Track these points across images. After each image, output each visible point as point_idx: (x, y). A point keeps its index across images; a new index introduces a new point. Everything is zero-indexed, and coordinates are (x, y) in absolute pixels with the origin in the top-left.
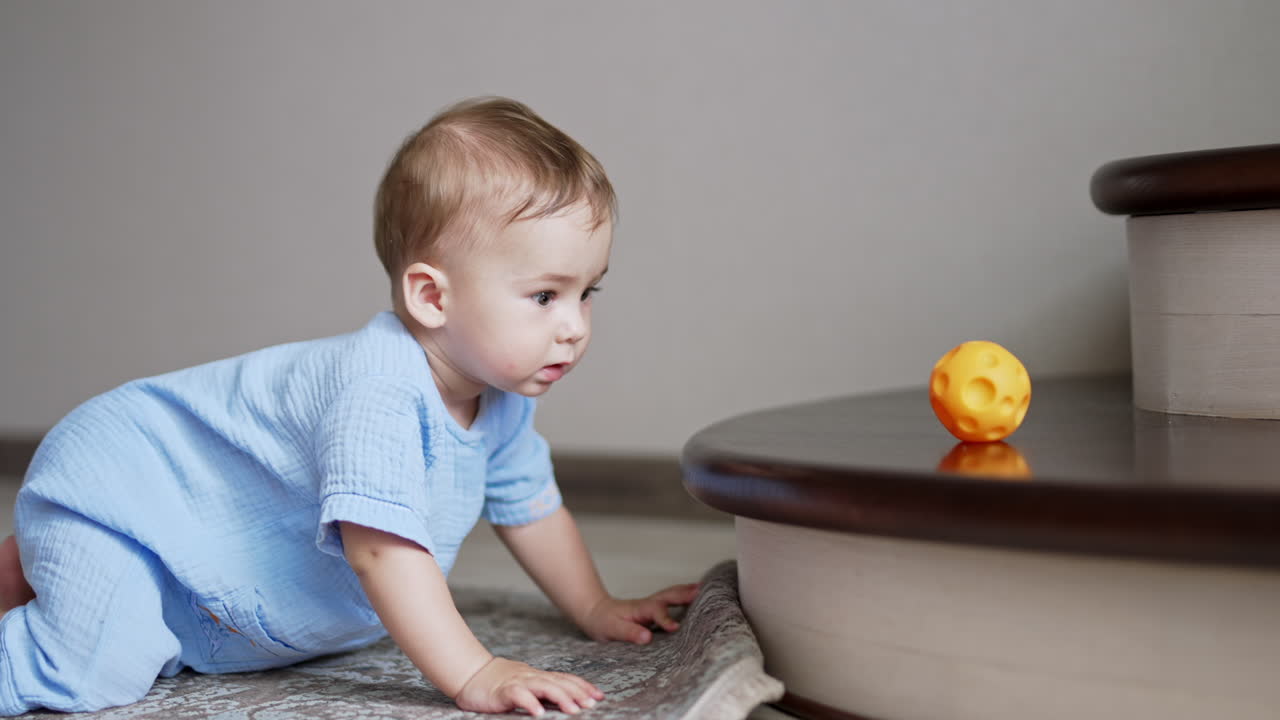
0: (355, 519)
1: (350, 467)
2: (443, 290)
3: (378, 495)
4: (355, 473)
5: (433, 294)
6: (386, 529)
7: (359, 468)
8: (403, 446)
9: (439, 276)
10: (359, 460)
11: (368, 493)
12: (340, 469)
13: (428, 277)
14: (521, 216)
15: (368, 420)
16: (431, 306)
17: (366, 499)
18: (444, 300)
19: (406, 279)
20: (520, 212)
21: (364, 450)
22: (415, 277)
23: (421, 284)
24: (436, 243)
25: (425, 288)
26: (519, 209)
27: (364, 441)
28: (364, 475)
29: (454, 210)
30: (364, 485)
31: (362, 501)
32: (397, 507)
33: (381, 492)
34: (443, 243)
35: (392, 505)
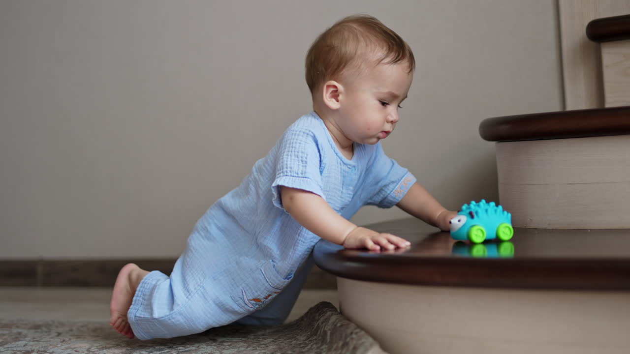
0: (286, 185)
1: (285, 166)
2: (341, 93)
3: (296, 175)
4: (287, 168)
5: (335, 95)
6: (299, 188)
7: (289, 166)
8: (307, 155)
9: (340, 87)
10: (289, 163)
11: (292, 175)
12: (281, 168)
13: (335, 87)
14: (383, 62)
15: (292, 147)
16: (334, 100)
17: (291, 177)
18: (340, 98)
19: (325, 87)
20: (382, 60)
21: (291, 159)
22: (328, 86)
23: (332, 89)
24: (342, 72)
25: (333, 92)
26: (382, 58)
27: (291, 155)
28: (291, 168)
29: (352, 58)
30: (291, 172)
31: (290, 179)
32: (304, 179)
33: (298, 174)
34: (346, 72)
35: (302, 178)
